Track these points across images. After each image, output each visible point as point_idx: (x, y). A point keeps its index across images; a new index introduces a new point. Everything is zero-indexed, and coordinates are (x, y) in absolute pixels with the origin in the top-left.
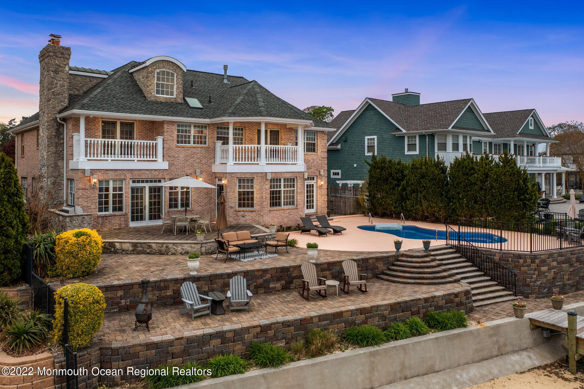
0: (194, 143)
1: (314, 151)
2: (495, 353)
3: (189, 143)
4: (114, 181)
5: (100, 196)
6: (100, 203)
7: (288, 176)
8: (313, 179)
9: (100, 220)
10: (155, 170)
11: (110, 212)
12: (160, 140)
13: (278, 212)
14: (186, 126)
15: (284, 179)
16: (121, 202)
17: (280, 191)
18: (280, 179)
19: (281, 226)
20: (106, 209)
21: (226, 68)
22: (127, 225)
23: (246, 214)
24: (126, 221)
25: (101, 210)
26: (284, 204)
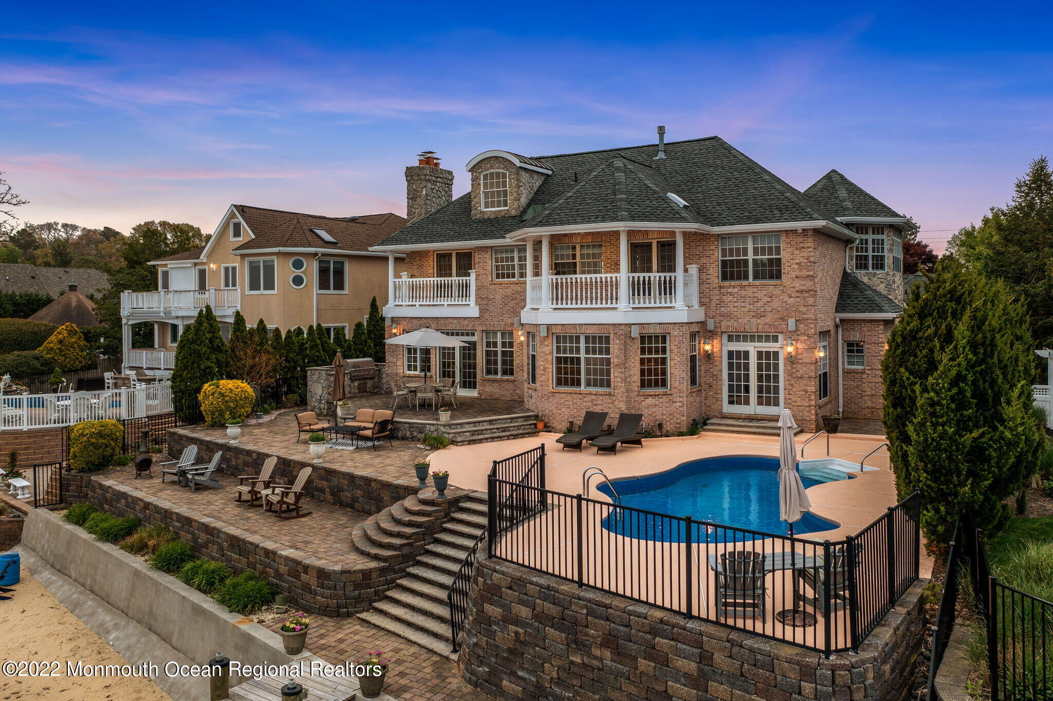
0: (521, 276)
3: (514, 277)
5: (409, 351)
6: (409, 360)
10: (465, 318)
11: (418, 372)
12: (473, 275)
13: (569, 397)
14: (507, 251)
15: (587, 338)
16: (429, 360)
17: (579, 360)
18: (578, 338)
19: (571, 423)
20: (416, 369)
21: (661, 131)
23: (533, 393)
25: (409, 368)
26: (588, 384)
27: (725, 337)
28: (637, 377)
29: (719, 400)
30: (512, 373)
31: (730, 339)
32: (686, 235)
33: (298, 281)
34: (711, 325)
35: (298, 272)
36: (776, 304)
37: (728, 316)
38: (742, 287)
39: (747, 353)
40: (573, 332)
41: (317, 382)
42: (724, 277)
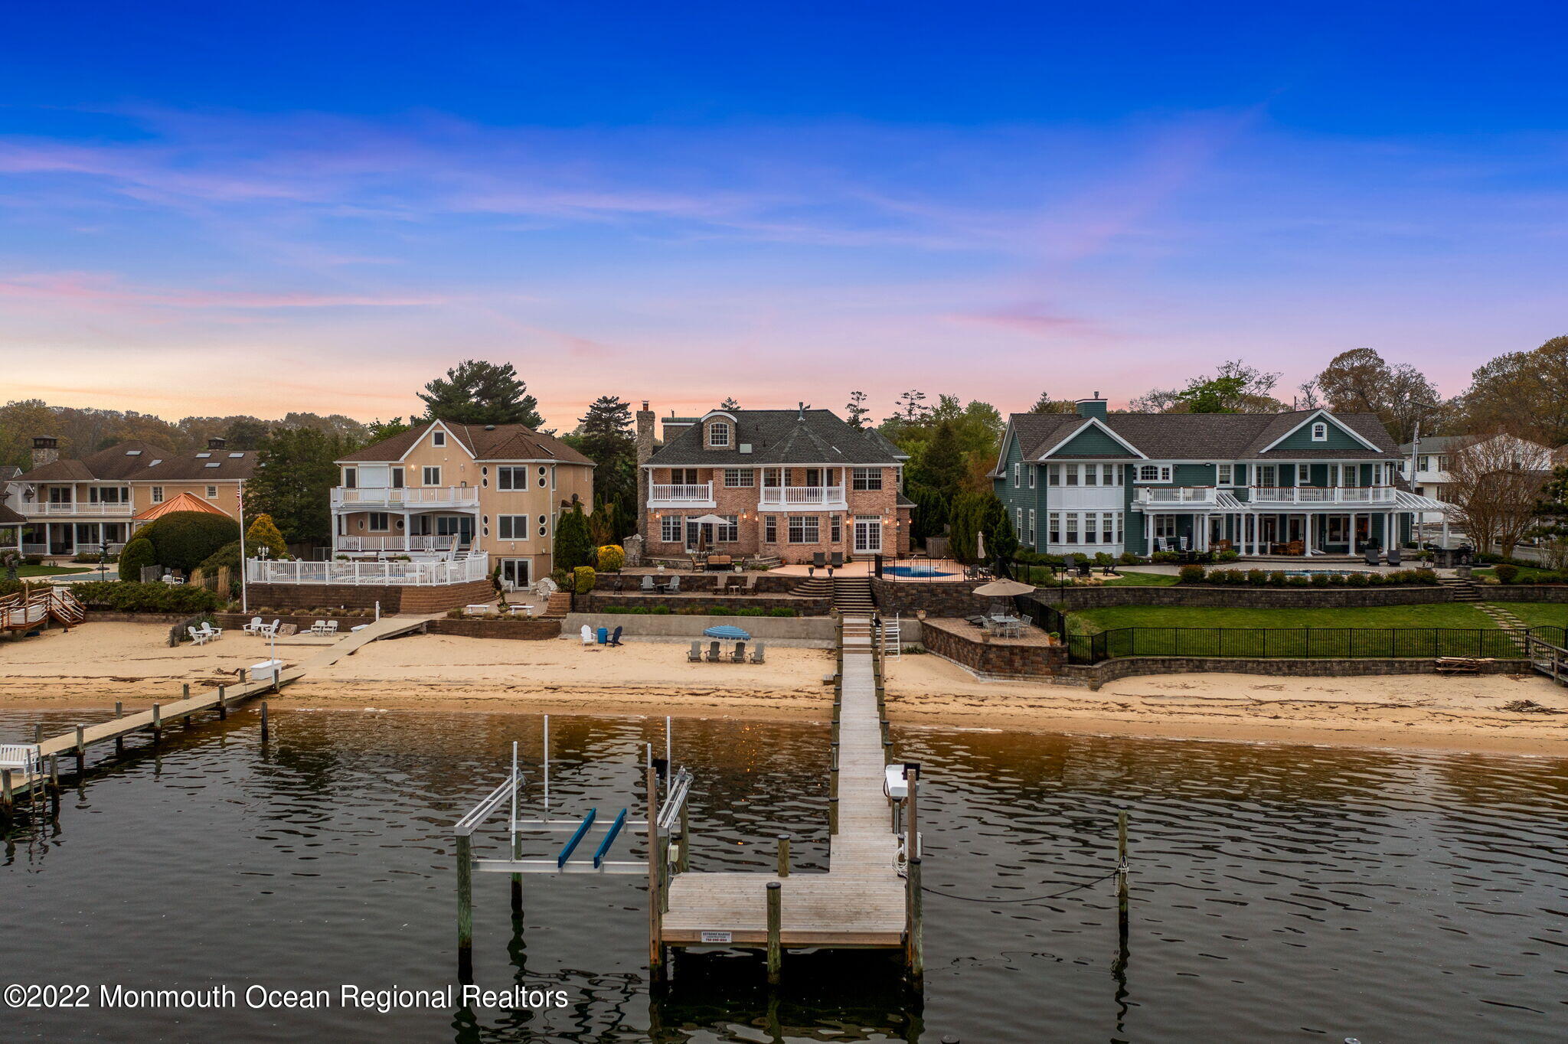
0: (742, 485)
1: (880, 488)
2: (803, 636)
4: (674, 517)
5: (664, 529)
6: (664, 533)
7: (809, 515)
8: (878, 518)
9: (663, 547)
10: (707, 509)
11: (671, 541)
12: (711, 483)
13: (797, 547)
14: (733, 471)
15: (807, 518)
16: (679, 534)
17: (802, 529)
18: (801, 518)
19: (800, 559)
20: (669, 539)
22: (684, 552)
23: (772, 547)
24: (683, 549)
25: (664, 539)
26: (806, 541)
27: (855, 517)
28: (830, 536)
29: (852, 548)
30: (736, 539)
31: (857, 518)
32: (847, 469)
33: (542, 482)
34: (850, 512)
35: (542, 476)
36: (879, 501)
37: (857, 507)
38: (864, 493)
39: (865, 525)
40: (800, 515)
41: (632, 547)
42: (854, 488)
